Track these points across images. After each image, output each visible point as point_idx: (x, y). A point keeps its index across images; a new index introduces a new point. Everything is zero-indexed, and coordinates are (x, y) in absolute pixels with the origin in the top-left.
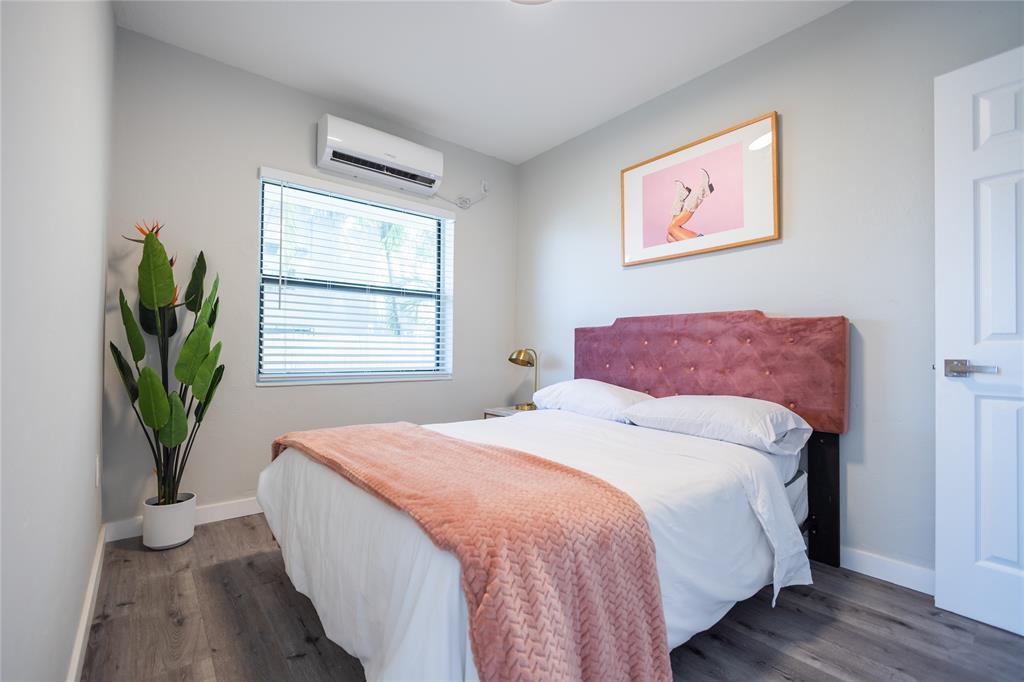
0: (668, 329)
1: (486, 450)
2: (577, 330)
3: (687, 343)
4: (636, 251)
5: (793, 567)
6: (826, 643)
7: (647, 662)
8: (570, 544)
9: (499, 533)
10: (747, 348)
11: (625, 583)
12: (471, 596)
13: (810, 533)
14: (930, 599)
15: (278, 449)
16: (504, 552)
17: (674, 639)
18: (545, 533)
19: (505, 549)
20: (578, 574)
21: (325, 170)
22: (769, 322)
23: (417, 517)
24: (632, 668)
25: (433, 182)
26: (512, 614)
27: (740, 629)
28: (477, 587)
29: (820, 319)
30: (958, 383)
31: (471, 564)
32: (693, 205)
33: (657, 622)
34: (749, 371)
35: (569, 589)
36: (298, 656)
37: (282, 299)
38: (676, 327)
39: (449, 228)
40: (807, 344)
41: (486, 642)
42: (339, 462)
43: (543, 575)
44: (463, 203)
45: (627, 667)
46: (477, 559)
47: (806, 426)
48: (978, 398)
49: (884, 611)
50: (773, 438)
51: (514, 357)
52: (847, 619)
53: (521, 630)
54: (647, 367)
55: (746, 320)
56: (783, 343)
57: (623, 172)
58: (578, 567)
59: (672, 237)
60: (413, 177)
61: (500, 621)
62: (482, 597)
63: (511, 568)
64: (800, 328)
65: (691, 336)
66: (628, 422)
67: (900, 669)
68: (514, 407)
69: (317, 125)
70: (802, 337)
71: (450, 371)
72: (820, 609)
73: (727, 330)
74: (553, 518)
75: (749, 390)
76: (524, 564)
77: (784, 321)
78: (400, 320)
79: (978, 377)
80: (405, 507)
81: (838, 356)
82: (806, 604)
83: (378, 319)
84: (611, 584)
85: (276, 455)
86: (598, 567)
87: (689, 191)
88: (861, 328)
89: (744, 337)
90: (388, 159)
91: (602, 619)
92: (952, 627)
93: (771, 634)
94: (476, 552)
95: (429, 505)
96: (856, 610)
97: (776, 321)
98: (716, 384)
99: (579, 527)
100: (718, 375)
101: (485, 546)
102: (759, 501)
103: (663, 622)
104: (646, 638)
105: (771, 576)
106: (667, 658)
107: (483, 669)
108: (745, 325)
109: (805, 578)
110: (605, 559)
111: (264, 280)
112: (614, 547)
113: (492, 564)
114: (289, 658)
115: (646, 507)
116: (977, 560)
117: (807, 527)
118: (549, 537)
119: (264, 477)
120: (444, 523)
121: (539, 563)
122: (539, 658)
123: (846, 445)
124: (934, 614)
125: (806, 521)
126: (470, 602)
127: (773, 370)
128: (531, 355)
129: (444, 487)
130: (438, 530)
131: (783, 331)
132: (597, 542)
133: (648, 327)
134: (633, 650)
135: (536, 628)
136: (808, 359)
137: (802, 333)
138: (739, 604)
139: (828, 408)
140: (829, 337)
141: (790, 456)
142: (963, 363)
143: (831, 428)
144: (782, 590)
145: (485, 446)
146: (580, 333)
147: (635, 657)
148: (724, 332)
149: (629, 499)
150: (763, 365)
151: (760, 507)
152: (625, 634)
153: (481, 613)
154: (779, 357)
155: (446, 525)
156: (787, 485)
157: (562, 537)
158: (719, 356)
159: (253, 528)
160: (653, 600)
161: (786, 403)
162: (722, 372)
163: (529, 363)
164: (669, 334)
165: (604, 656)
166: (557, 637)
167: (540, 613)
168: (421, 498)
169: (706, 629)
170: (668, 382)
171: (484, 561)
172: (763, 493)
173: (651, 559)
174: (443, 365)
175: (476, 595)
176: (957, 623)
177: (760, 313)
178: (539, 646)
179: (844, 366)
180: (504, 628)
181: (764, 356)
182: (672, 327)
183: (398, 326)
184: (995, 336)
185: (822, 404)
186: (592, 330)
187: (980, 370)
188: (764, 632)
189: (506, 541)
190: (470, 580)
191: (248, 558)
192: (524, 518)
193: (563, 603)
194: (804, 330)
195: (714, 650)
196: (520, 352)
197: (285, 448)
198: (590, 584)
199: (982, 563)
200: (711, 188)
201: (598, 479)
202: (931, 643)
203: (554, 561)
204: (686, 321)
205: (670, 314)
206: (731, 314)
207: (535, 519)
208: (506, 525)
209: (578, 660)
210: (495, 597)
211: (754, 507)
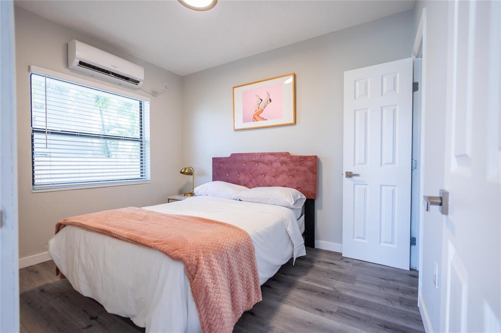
0: (253, 159)
1: (181, 218)
2: (213, 158)
3: (261, 165)
4: (240, 124)
5: (300, 250)
6: (310, 275)
7: (253, 290)
8: (225, 251)
9: (199, 251)
10: (284, 168)
11: (245, 264)
12: (190, 277)
13: (305, 237)
14: (341, 254)
15: (59, 227)
16: (202, 258)
17: (262, 282)
18: (216, 249)
19: (202, 256)
20: (229, 262)
21: (74, 70)
22: (292, 156)
23: (161, 249)
24: (248, 294)
25: (139, 82)
26: (207, 280)
27: (283, 276)
28: (192, 273)
29: (309, 157)
30: (349, 180)
31: (189, 265)
32: (263, 107)
33: (256, 276)
34: (284, 176)
35: (226, 268)
36: (88, 327)
37: (48, 143)
38: (257, 158)
39: (147, 106)
40: (305, 166)
41: (198, 292)
42: (109, 230)
43: (217, 264)
44: (154, 94)
45: (246, 294)
46: (192, 262)
47: (304, 197)
48: (354, 184)
49: (327, 260)
50: (293, 203)
51: (183, 171)
52: (317, 265)
53: (211, 285)
54: (245, 175)
55: (283, 156)
56: (296, 166)
57: (234, 88)
58: (229, 260)
59: (255, 119)
60: (127, 79)
61: (203, 283)
62: (195, 276)
63: (205, 264)
64: (302, 159)
65: (263, 162)
66: (238, 199)
67: (332, 278)
68: (183, 195)
69: (67, 44)
70: (303, 163)
71: (149, 179)
72: (309, 264)
73: (277, 160)
74: (218, 243)
75: (284, 184)
76: (210, 261)
77: (296, 157)
78: (110, 149)
79: (355, 178)
80: (154, 246)
81: (315, 170)
82: (304, 263)
83: (94, 149)
84: (240, 265)
85: (58, 230)
86: (235, 259)
87: (262, 100)
88: (322, 161)
89: (283, 163)
90: (113, 68)
91: (237, 278)
92: (347, 262)
93: (293, 275)
94: (191, 259)
95: (166, 244)
96: (319, 262)
97: (294, 156)
98: (272, 182)
99: (228, 245)
100: (273, 178)
101: (194, 257)
102: (289, 228)
103: (258, 276)
104: (253, 282)
105: (293, 255)
106: (260, 288)
107: (198, 302)
108: (283, 158)
109: (303, 253)
110: (237, 256)
111: (33, 131)
112: (241, 250)
113: (198, 263)
114: (84, 329)
115: (250, 233)
116: (354, 239)
117: (305, 235)
118: (218, 250)
119: (52, 242)
120: (175, 250)
121: (215, 260)
122: (218, 294)
123: (317, 203)
124: (342, 259)
125: (304, 233)
126: (190, 279)
127: (293, 176)
128: (191, 170)
129: (170, 236)
130: (173, 253)
131: (296, 161)
132: (235, 249)
133: (245, 158)
134: (248, 287)
135: (216, 284)
136: (305, 172)
137: (303, 162)
138: (283, 266)
139: (311, 190)
140: (312, 163)
141: (299, 209)
142: (351, 173)
143: (312, 197)
144: (296, 259)
145: (180, 216)
146: (216, 161)
147: (249, 290)
148: (275, 161)
149: (245, 232)
150: (289, 174)
151: (289, 229)
152: (245, 282)
153: (195, 282)
154: (295, 171)
155: (176, 251)
156: (298, 220)
157: (222, 250)
158: (274, 170)
159: (37, 272)
160: (255, 268)
161: (297, 189)
162: (275, 177)
163: (190, 174)
164: (254, 161)
165: (239, 291)
166: (223, 287)
167: (217, 278)
168: (161, 241)
169: (272, 276)
170: (254, 181)
171: (195, 262)
172: (290, 224)
173: (254, 254)
174: (145, 176)
175: (192, 276)
176: (348, 260)
177: (288, 153)
178: (217, 290)
179: (316, 174)
180: (205, 285)
181: (290, 170)
182: (255, 158)
183: (108, 153)
184: (359, 164)
185: (309, 188)
186: (221, 158)
187: (356, 175)
188: (290, 275)
189: (202, 254)
190: (189, 271)
191: (40, 287)
192: (207, 244)
193: (224, 274)
194: (303, 160)
195: (274, 285)
196: (186, 169)
197: (65, 226)
198: (233, 265)
199: (355, 240)
200: (270, 101)
201: (232, 225)
202: (341, 268)
203: (220, 259)
204: (261, 155)
205: (255, 152)
206: (278, 153)
207: (212, 243)
208: (201, 247)
209: (230, 294)
210: (200, 275)
211: (287, 229)
